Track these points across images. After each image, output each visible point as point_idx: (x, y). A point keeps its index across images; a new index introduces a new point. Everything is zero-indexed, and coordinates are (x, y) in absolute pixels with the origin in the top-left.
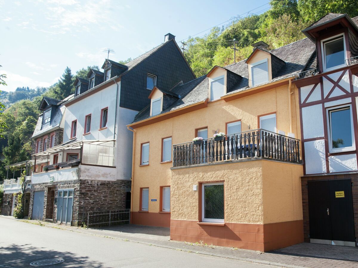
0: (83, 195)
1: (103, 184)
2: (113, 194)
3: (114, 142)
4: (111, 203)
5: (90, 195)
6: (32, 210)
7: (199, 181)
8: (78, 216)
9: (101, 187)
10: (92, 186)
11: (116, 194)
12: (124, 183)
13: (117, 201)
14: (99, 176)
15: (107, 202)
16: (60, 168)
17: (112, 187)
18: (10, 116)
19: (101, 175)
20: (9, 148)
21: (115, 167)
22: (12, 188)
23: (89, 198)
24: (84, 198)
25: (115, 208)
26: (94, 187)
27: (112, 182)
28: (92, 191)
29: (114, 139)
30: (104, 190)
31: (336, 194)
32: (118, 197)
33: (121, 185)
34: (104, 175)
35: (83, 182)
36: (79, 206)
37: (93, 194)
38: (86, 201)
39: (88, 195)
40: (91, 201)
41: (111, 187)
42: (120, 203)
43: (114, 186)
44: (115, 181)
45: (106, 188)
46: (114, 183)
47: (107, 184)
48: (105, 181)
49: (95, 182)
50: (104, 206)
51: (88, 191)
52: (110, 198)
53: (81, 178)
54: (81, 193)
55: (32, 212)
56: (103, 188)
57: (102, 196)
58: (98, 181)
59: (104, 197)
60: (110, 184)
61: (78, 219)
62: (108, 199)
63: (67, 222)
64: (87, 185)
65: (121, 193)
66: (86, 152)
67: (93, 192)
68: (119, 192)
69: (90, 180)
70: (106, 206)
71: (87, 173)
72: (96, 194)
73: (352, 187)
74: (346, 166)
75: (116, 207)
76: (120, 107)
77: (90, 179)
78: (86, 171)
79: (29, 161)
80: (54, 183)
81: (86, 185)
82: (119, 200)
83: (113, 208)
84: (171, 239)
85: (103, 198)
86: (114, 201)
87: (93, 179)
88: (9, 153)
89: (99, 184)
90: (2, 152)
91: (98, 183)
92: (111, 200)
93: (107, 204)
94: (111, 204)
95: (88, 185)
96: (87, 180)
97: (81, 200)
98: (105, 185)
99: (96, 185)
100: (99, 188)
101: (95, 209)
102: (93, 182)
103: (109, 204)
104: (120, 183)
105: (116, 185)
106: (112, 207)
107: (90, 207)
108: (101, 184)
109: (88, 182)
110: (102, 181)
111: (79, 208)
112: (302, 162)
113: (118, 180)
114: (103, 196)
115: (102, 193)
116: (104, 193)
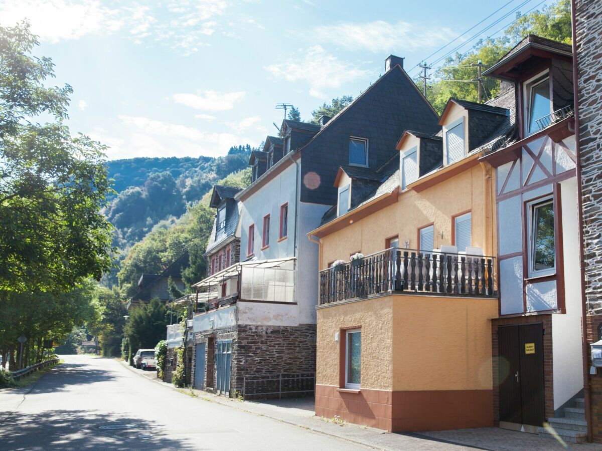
0: (243, 349)
1: (276, 331)
2: (293, 348)
3: (295, 261)
4: (291, 362)
5: (254, 350)
6: (194, 374)
7: (340, 326)
8: (237, 382)
9: (273, 336)
10: (257, 336)
11: (298, 348)
12: (312, 329)
13: (301, 359)
14: (268, 319)
15: (283, 361)
16: (220, 306)
17: (291, 336)
18: (205, 209)
19: (272, 316)
20: (191, 270)
21: (295, 304)
22: (175, 339)
23: (253, 353)
24: (244, 353)
25: (298, 371)
26: (261, 336)
27: (292, 328)
28: (258, 342)
29: (295, 256)
30: (278, 341)
31: (526, 348)
32: (302, 352)
33: (307, 333)
34: (276, 317)
35: (243, 328)
36: (237, 367)
37: (259, 348)
38: (249, 359)
39: (251, 350)
40: (257, 359)
41: (289, 336)
42: (306, 362)
43: (294, 335)
44: (297, 327)
45: (281, 338)
46: (295, 329)
47: (283, 331)
48: (279, 327)
49: (262, 329)
50: (279, 367)
51: (252, 343)
52: (289, 353)
53: (240, 323)
54: (240, 347)
55: (194, 376)
56: (277, 338)
57: (275, 350)
58: (267, 326)
59: (278, 352)
60: (288, 331)
61: (237, 388)
62: (285, 356)
63: (226, 391)
64: (250, 333)
65: (308, 346)
66: (248, 281)
67: (260, 344)
68: (304, 345)
69: (254, 326)
70: (281, 368)
71: (248, 315)
72: (264, 348)
73: (544, 336)
74: (545, 302)
75: (299, 369)
76: (301, 203)
77: (254, 323)
78: (247, 311)
79: (190, 295)
80: (214, 330)
81: (247, 333)
82: (304, 358)
83: (294, 370)
84: (316, 415)
85: (277, 355)
86: (295, 360)
87: (259, 323)
88: (191, 279)
89: (269, 331)
90: (182, 278)
91: (267, 329)
92: (290, 358)
93: (283, 364)
94: (290, 364)
95: (252, 333)
96: (250, 325)
97: (240, 357)
98: (279, 333)
99: (264, 333)
100: (270, 338)
101: (264, 371)
102: (260, 328)
103: (287, 364)
104: (306, 329)
105: (299, 332)
106: (292, 369)
107: (255, 369)
108: (272, 332)
109: (250, 329)
110: (273, 326)
111: (237, 370)
112: (496, 295)
113: (301, 325)
114: (276, 352)
115: (275, 346)
116: (278, 347)
